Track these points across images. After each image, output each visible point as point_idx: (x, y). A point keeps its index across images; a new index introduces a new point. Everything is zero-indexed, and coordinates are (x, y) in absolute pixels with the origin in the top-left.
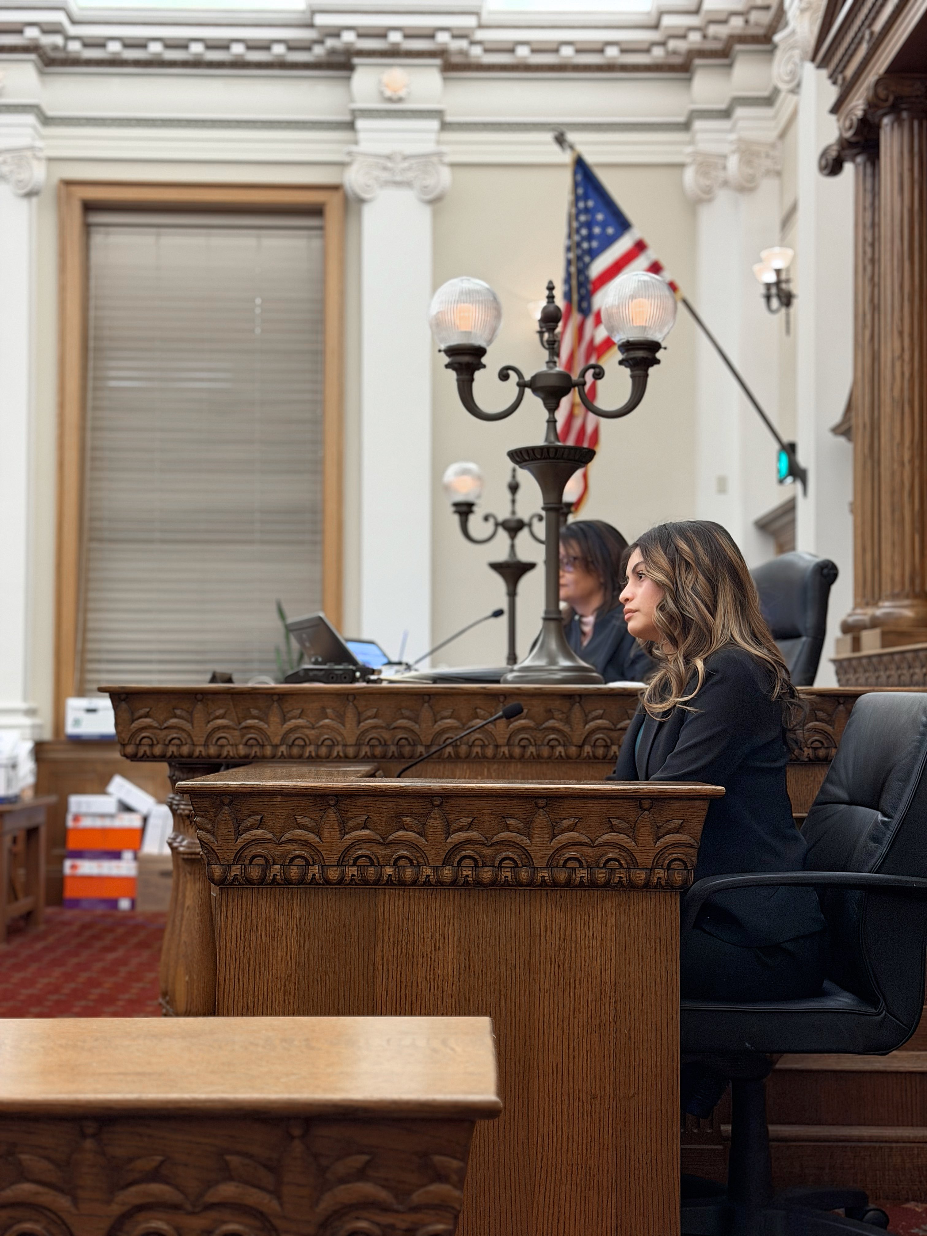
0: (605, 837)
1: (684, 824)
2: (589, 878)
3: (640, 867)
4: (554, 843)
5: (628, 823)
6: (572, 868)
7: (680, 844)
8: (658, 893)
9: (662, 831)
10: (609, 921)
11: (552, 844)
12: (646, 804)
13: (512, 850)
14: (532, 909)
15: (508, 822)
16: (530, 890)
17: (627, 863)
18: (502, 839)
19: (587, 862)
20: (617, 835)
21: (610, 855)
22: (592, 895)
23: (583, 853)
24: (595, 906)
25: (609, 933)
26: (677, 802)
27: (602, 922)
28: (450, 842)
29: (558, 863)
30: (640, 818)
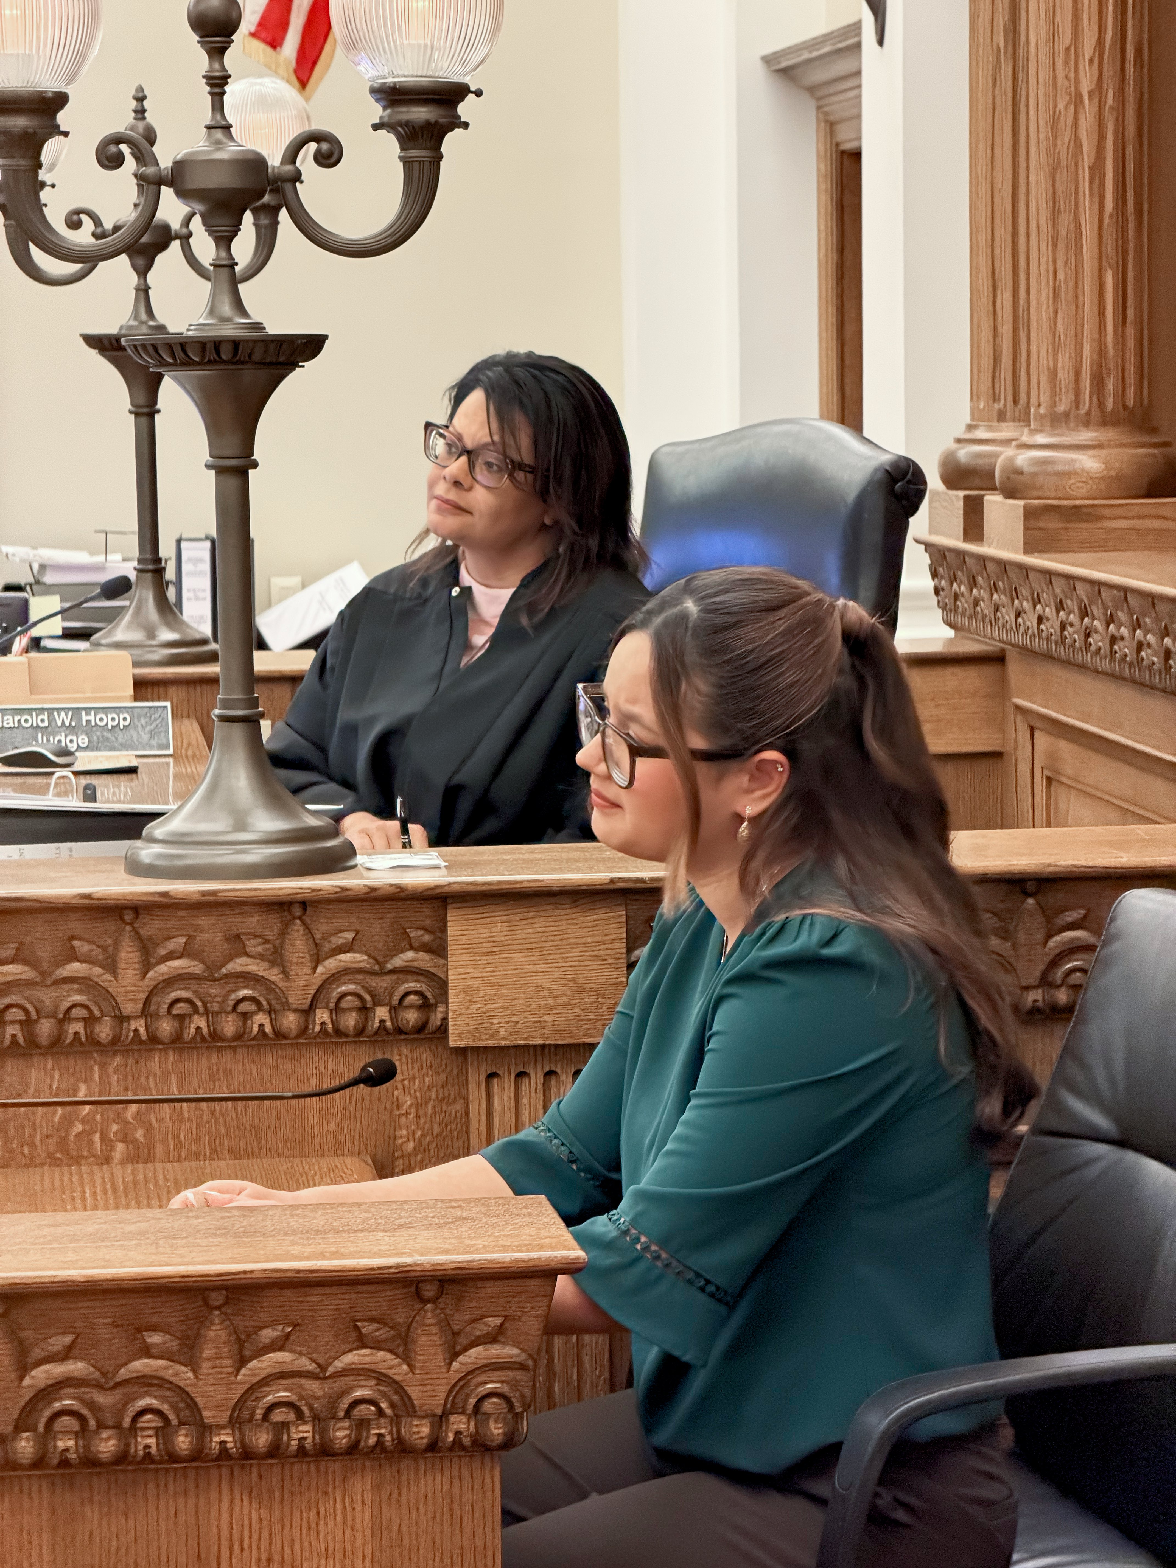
0: (350, 1359)
1: (507, 1325)
2: (318, 1440)
3: (419, 1413)
4: (244, 1375)
5: (392, 1328)
6: (283, 1423)
7: (497, 1366)
8: (456, 1460)
9: (463, 1340)
10: (358, 1520)
11: (239, 1378)
12: (429, 1291)
13: (156, 1394)
14: (202, 1502)
15: (149, 1340)
16: (197, 1468)
17: (392, 1405)
18: (135, 1375)
19: (311, 1408)
20: (372, 1354)
21: (358, 1393)
22: (322, 1469)
23: (304, 1393)
24: (330, 1490)
25: (359, 1542)
26: (489, 1284)
27: (344, 1522)
28: (29, 1386)
29: (253, 1415)
30: (417, 1318)
